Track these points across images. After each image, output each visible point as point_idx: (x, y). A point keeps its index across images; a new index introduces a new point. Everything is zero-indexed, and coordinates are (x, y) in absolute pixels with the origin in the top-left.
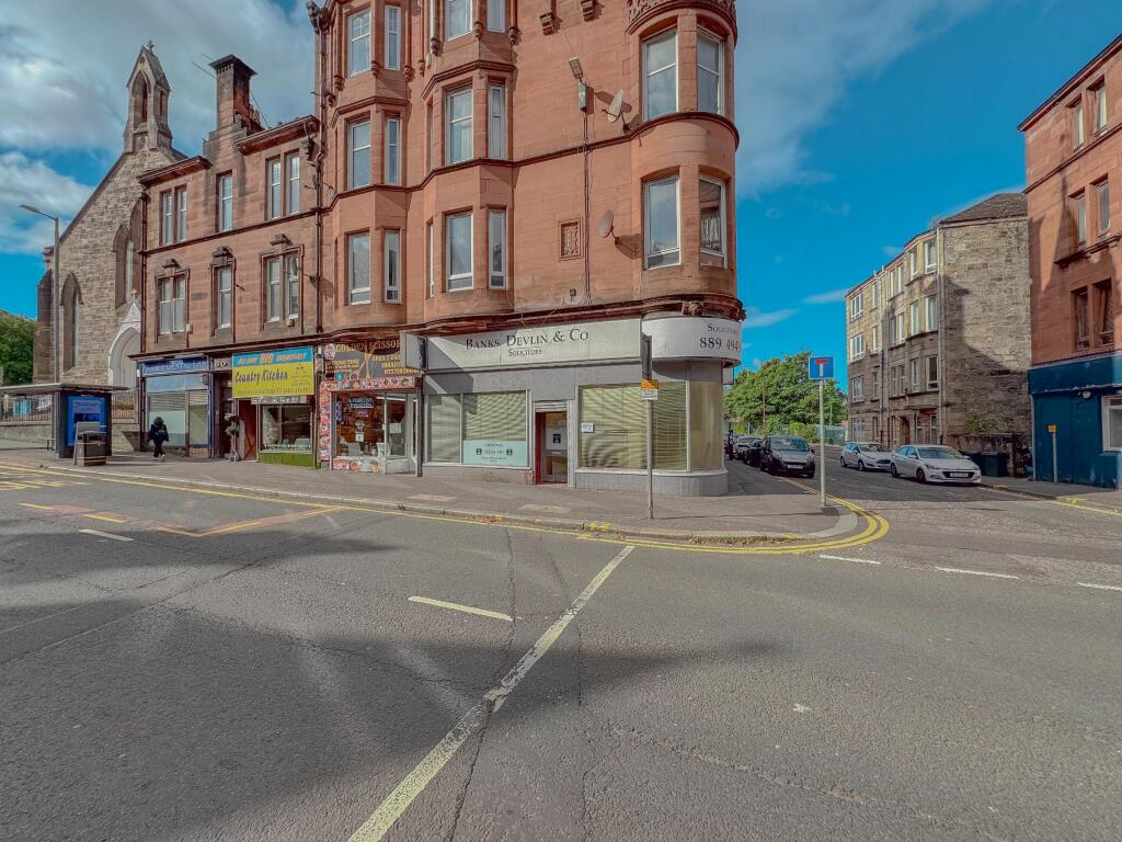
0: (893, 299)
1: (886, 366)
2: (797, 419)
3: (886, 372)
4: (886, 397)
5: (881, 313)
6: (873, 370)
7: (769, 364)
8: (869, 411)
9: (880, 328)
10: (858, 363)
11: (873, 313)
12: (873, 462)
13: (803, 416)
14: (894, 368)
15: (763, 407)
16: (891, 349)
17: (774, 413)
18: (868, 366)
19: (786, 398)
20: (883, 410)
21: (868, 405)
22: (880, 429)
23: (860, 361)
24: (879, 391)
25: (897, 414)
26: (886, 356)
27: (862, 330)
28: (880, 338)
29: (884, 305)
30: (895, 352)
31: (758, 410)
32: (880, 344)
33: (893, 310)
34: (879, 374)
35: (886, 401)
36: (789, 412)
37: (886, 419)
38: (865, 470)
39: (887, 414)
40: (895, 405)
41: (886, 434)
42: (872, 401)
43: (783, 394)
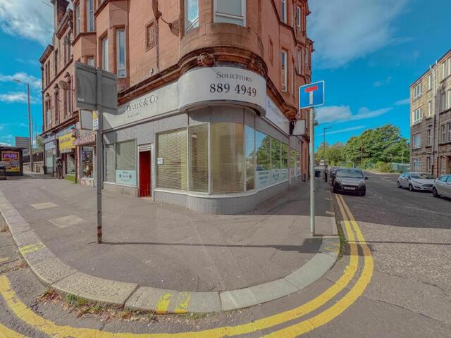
0: (443, 81)
1: (437, 125)
2: (382, 160)
3: (437, 128)
4: (437, 144)
5: (434, 92)
6: (428, 128)
7: (366, 132)
8: (424, 154)
9: (434, 101)
10: (418, 125)
11: (429, 93)
12: (420, 186)
13: (386, 158)
14: (443, 125)
15: (362, 154)
16: (442, 113)
17: (368, 157)
18: (425, 127)
19: (376, 149)
20: (434, 153)
21: (424, 150)
22: (432, 164)
23: (419, 124)
24: (431, 140)
25: (445, 155)
26: (437, 118)
27: (421, 105)
28: (434, 108)
29: (437, 86)
30: (444, 115)
31: (359, 156)
32: (433, 112)
33: (444, 88)
34: (432, 130)
35: (437, 147)
36: (377, 156)
37: (436, 158)
38: (413, 190)
39: (436, 155)
40: (443, 148)
41: (436, 167)
42: (427, 147)
43: (373, 147)
